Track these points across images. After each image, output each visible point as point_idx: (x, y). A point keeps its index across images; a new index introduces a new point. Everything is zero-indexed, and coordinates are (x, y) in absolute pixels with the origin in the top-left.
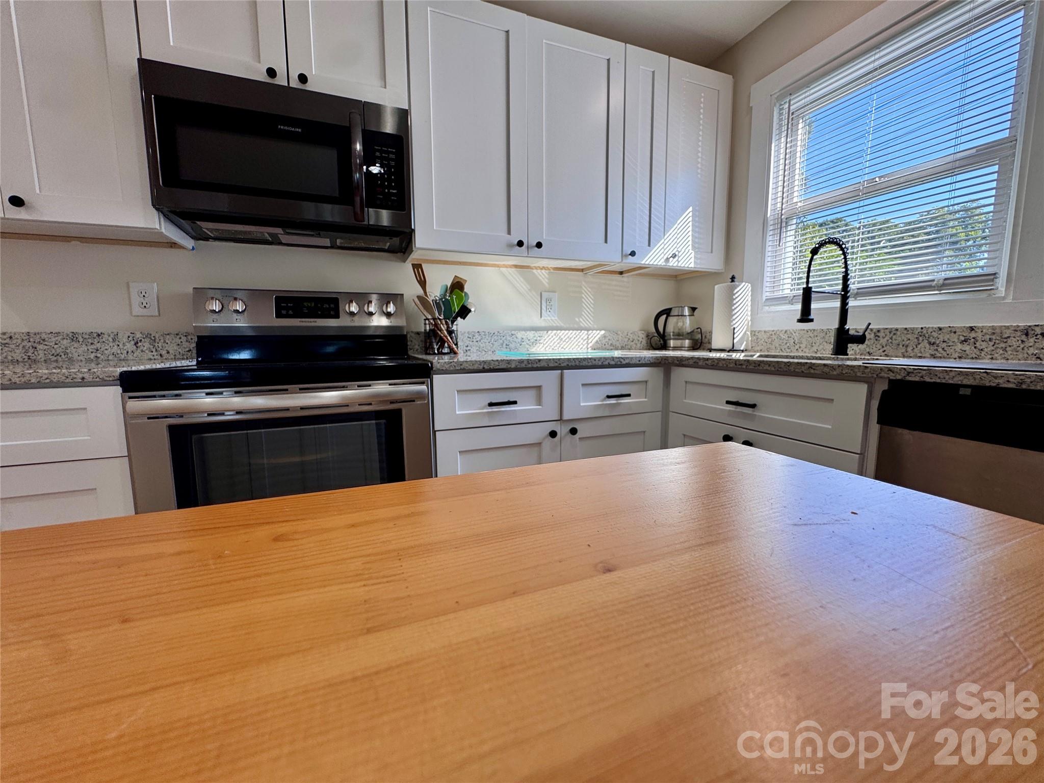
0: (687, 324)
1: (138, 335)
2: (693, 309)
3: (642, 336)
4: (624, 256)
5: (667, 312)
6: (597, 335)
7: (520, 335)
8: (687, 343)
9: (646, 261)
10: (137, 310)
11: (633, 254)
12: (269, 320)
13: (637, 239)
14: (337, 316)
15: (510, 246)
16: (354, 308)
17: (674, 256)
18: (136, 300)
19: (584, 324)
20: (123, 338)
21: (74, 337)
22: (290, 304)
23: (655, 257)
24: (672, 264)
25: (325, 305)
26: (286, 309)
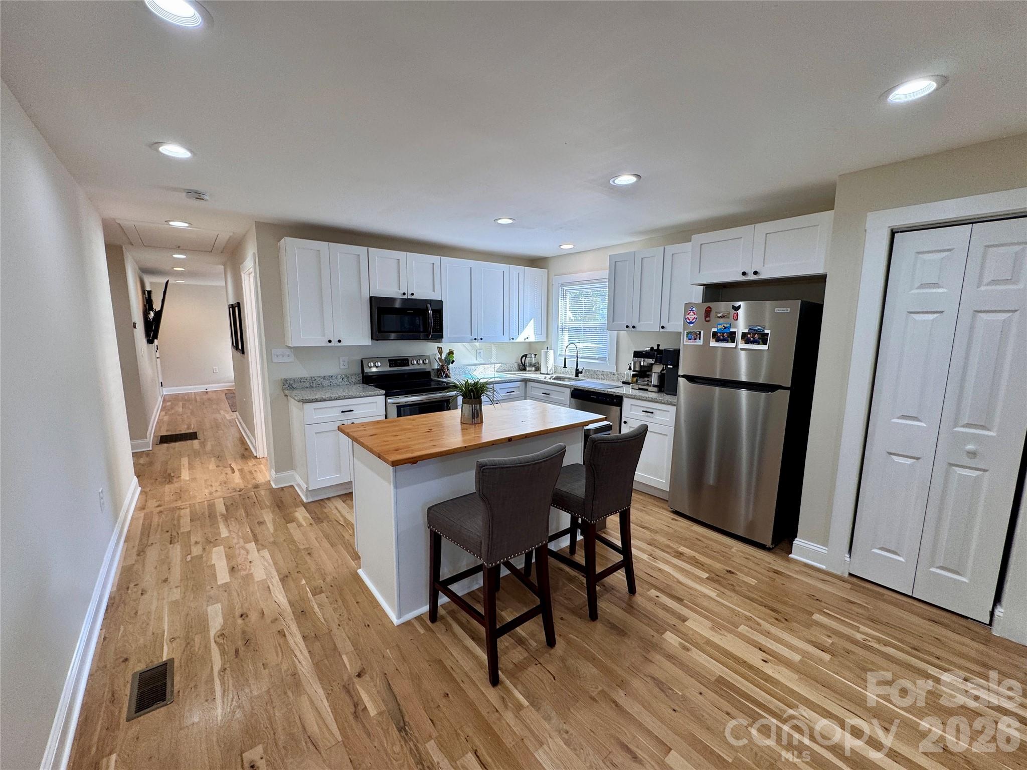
0: (534, 361)
1: (343, 376)
2: (536, 355)
3: (516, 365)
4: (510, 339)
5: (526, 356)
6: (498, 366)
7: (469, 367)
8: (533, 368)
9: (518, 340)
10: (345, 368)
11: (513, 339)
12: (387, 368)
13: (514, 333)
14: (409, 366)
15: (472, 340)
16: (414, 362)
17: (527, 338)
18: (342, 363)
19: (492, 362)
20: (339, 377)
21: (324, 378)
22: (393, 362)
23: (520, 339)
24: (527, 340)
25: (404, 362)
26: (392, 364)
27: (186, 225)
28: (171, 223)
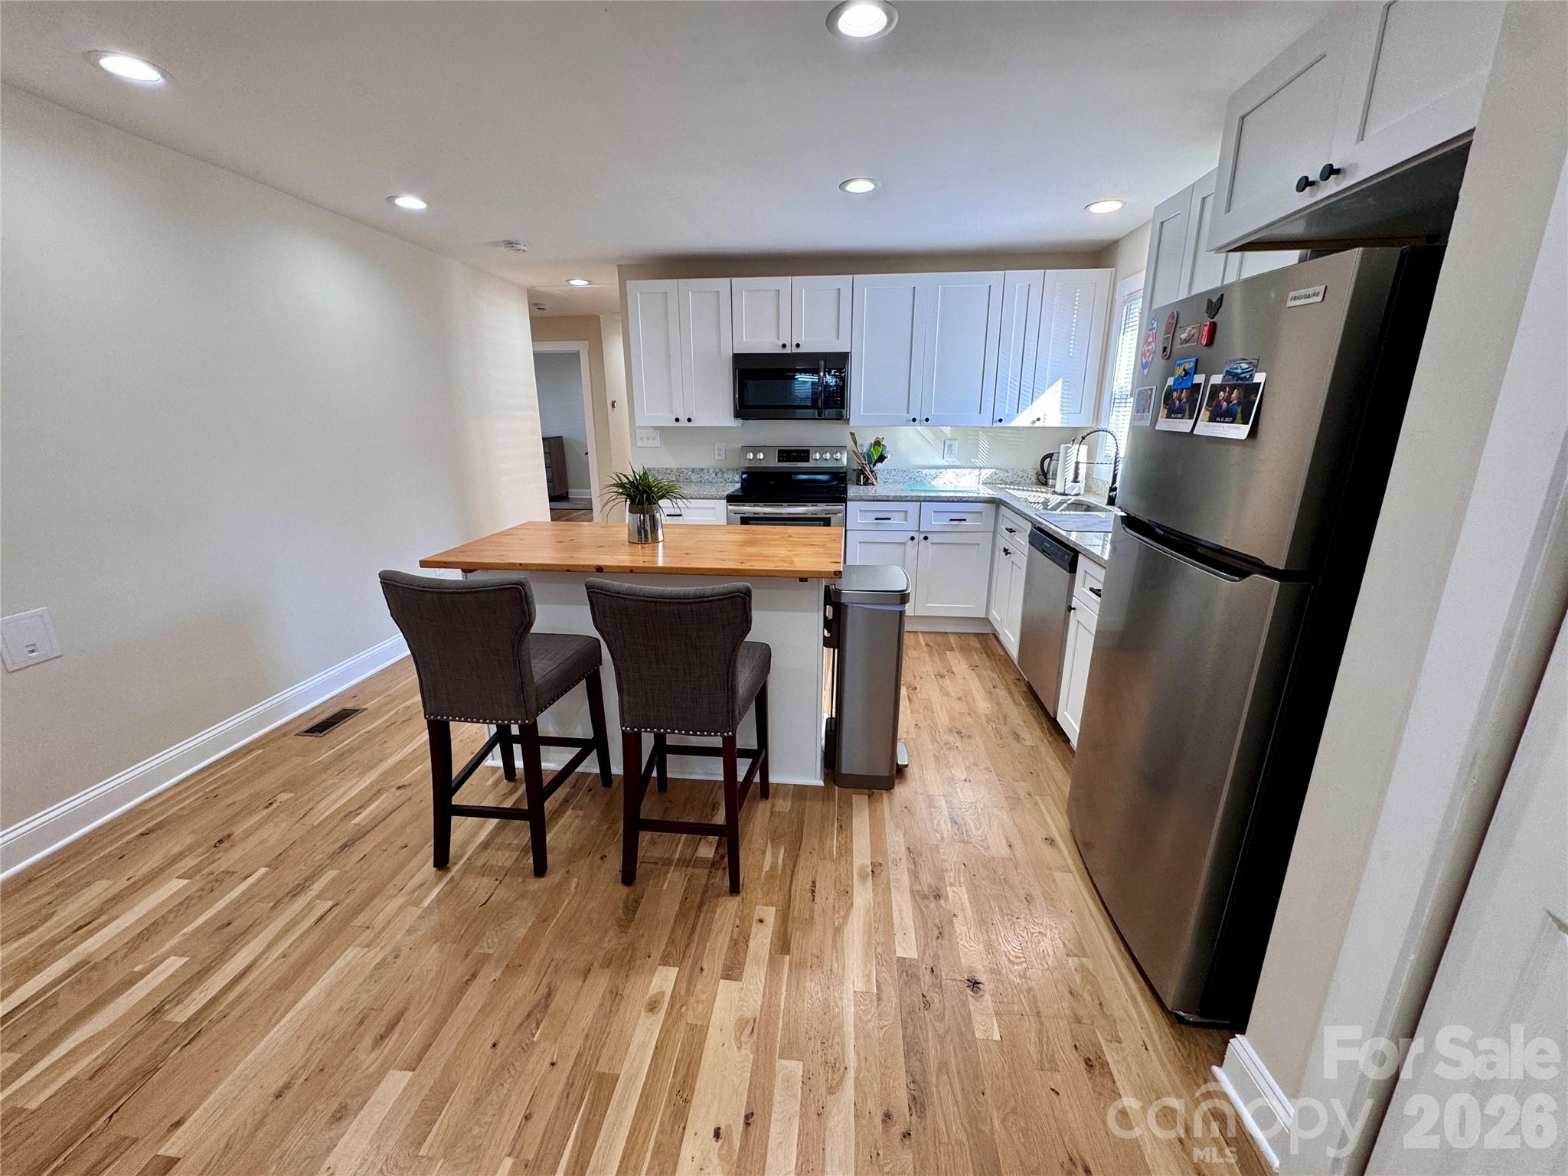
1: (716, 470)
4: (993, 421)
5: (1050, 456)
6: (986, 473)
7: (924, 472)
9: (1013, 424)
10: (717, 458)
11: (1000, 420)
12: (774, 463)
13: (1005, 409)
14: (808, 461)
15: (908, 421)
16: (818, 456)
17: (1039, 419)
18: (717, 452)
19: (978, 463)
20: (711, 470)
21: (693, 470)
22: (786, 454)
23: (1023, 420)
24: (1038, 424)
25: (803, 455)
26: (783, 457)
27: (586, 283)
28: (572, 282)
